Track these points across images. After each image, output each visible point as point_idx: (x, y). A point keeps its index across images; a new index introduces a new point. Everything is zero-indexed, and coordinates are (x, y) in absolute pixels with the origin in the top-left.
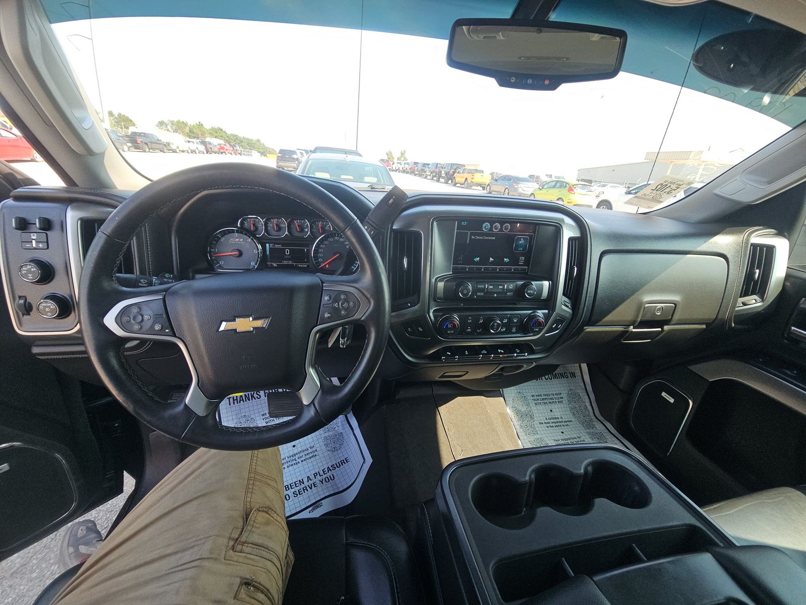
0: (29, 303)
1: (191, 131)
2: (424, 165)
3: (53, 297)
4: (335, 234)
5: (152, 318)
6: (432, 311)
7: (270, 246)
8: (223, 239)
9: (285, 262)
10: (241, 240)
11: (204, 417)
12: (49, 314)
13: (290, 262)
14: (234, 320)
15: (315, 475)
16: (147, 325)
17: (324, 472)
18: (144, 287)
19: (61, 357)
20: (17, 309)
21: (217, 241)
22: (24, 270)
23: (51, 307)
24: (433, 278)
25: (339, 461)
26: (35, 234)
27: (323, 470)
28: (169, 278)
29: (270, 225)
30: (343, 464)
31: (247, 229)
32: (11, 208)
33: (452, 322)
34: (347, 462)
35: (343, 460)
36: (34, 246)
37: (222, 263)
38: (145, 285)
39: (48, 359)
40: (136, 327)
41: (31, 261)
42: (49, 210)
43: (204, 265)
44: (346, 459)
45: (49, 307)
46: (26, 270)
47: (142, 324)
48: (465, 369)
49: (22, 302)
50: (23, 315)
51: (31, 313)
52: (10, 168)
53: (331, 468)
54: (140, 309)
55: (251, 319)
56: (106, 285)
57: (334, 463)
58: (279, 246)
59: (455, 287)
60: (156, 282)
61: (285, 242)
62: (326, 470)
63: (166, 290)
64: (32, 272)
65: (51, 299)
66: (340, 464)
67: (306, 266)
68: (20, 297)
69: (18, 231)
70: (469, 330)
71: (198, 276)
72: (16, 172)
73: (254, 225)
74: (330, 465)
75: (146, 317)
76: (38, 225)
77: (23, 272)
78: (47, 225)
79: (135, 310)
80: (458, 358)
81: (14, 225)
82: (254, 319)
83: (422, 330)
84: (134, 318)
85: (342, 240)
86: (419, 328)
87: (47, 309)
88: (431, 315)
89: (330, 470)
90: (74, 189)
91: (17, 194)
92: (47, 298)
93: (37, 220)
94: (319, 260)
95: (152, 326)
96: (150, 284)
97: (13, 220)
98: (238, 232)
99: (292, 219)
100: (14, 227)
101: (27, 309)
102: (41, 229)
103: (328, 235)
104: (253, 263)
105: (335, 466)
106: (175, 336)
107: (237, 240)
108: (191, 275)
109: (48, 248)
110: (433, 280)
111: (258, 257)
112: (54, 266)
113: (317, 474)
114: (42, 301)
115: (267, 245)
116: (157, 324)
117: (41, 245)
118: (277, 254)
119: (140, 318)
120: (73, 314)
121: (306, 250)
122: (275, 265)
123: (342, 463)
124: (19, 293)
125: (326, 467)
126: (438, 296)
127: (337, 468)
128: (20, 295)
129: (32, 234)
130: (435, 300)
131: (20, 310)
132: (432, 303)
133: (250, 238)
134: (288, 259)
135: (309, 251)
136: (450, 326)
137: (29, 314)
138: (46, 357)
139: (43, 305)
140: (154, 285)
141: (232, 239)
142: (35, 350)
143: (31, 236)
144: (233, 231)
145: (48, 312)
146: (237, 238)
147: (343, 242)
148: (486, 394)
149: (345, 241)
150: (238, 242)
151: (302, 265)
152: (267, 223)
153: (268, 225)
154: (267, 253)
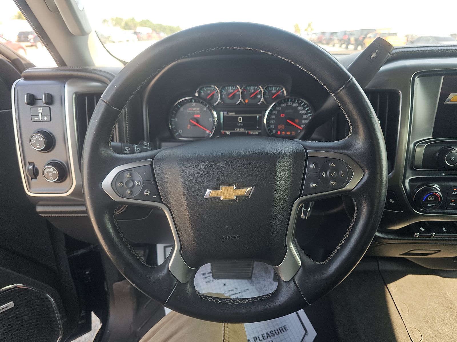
0: (36, 169)
1: (126, 24)
2: (332, 34)
3: (54, 163)
4: (288, 99)
5: (141, 184)
6: (407, 181)
7: (224, 114)
8: (182, 109)
9: (238, 130)
10: (199, 109)
11: (184, 283)
12: (51, 178)
13: (243, 130)
14: (218, 188)
15: (255, 339)
16: (137, 191)
17: (263, 337)
18: (128, 154)
19: (57, 215)
20: (27, 173)
21: (177, 111)
22: (34, 140)
23: (53, 172)
24: (412, 143)
25: (278, 328)
26: (41, 108)
27: (262, 335)
28: (147, 146)
29: (224, 93)
30: (282, 331)
31: (204, 99)
32: (22, 85)
33: (433, 194)
34: (286, 330)
35: (282, 328)
36: (41, 119)
37: (180, 131)
38: (128, 152)
39: (47, 217)
40: (128, 192)
41: (38, 132)
42: (51, 87)
43: (167, 134)
44: (284, 327)
45: (51, 172)
46: (35, 140)
47: (133, 189)
48: (438, 248)
49: (31, 167)
50: (32, 179)
51: (37, 177)
52: (17, 55)
53: (270, 334)
54: (131, 174)
55: (235, 187)
56: (105, 152)
57: (273, 329)
58: (232, 114)
59: (437, 154)
60: (137, 149)
61: (240, 109)
62: (265, 335)
63: (153, 157)
64: (39, 141)
65: (53, 165)
66: (279, 331)
67: (257, 133)
68: (29, 163)
69: (28, 105)
70: (453, 203)
71: (164, 144)
72: (21, 58)
74: (268, 331)
75: (136, 182)
76: (44, 100)
77: (33, 142)
78: (50, 100)
79: (127, 175)
80: (435, 235)
81: (26, 101)
82: (237, 188)
83: (393, 202)
84: (127, 183)
86: (391, 200)
87: (50, 174)
88: (407, 185)
89: (269, 336)
90: (65, 68)
91: (27, 74)
92: (49, 164)
93: (43, 96)
94: (271, 127)
95: (142, 192)
96: (133, 152)
97: (25, 96)
98: (195, 101)
99: (246, 87)
100: (26, 103)
101: (35, 174)
102: (46, 103)
103: (281, 101)
104: (208, 132)
105: (274, 333)
106: (161, 202)
107: (194, 109)
108: (158, 143)
109: (51, 120)
110: (412, 146)
111: (214, 125)
112: (55, 136)
113: (257, 339)
114: (46, 166)
115: (222, 113)
116: (146, 190)
117: (45, 118)
118: (230, 123)
119: (131, 185)
120: (68, 179)
121: (258, 117)
122: (228, 132)
123: (280, 331)
124: (28, 160)
125: (265, 332)
126: (416, 163)
127: (276, 335)
128: (30, 161)
129: (39, 108)
130: (412, 169)
131: (30, 175)
132: (409, 172)
133: (206, 106)
134: (240, 127)
135: (261, 118)
136: (430, 198)
137: (36, 178)
138: (46, 215)
139: (47, 170)
140: (136, 153)
141: (190, 109)
142: (39, 209)
143: (38, 110)
144: (191, 101)
145: (51, 176)
146: (194, 107)
147: (296, 107)
148: (442, 274)
149: (298, 106)
150: (195, 112)
151: (254, 132)
152: (223, 91)
153: (223, 93)
154: (222, 121)
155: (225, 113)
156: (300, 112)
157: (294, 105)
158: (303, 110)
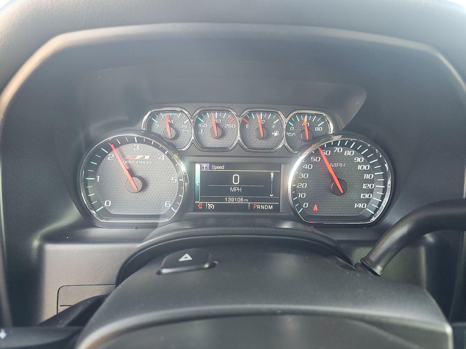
4: (336, 141)
7: (201, 168)
8: (110, 157)
9: (231, 200)
10: (147, 157)
13: (241, 200)
21: (99, 161)
29: (204, 125)
31: (159, 136)
37: (108, 203)
58: (220, 168)
61: (233, 160)
67: (271, 207)
73: (171, 125)
85: (349, 153)
94: (301, 195)
98: (140, 141)
99: (250, 114)
103: (322, 145)
104: (168, 205)
107: (139, 157)
111: (180, 192)
115: (198, 166)
121: (273, 176)
122: (210, 205)
133: (164, 151)
134: (236, 194)
135: (280, 178)
144: (131, 141)
146: (138, 153)
147: (351, 158)
149: (355, 156)
150: (141, 162)
151: (263, 205)
152: (200, 122)
153: (200, 125)
154: (198, 181)
155: (205, 165)
156: (359, 167)
157: (348, 153)
158: (364, 163)
